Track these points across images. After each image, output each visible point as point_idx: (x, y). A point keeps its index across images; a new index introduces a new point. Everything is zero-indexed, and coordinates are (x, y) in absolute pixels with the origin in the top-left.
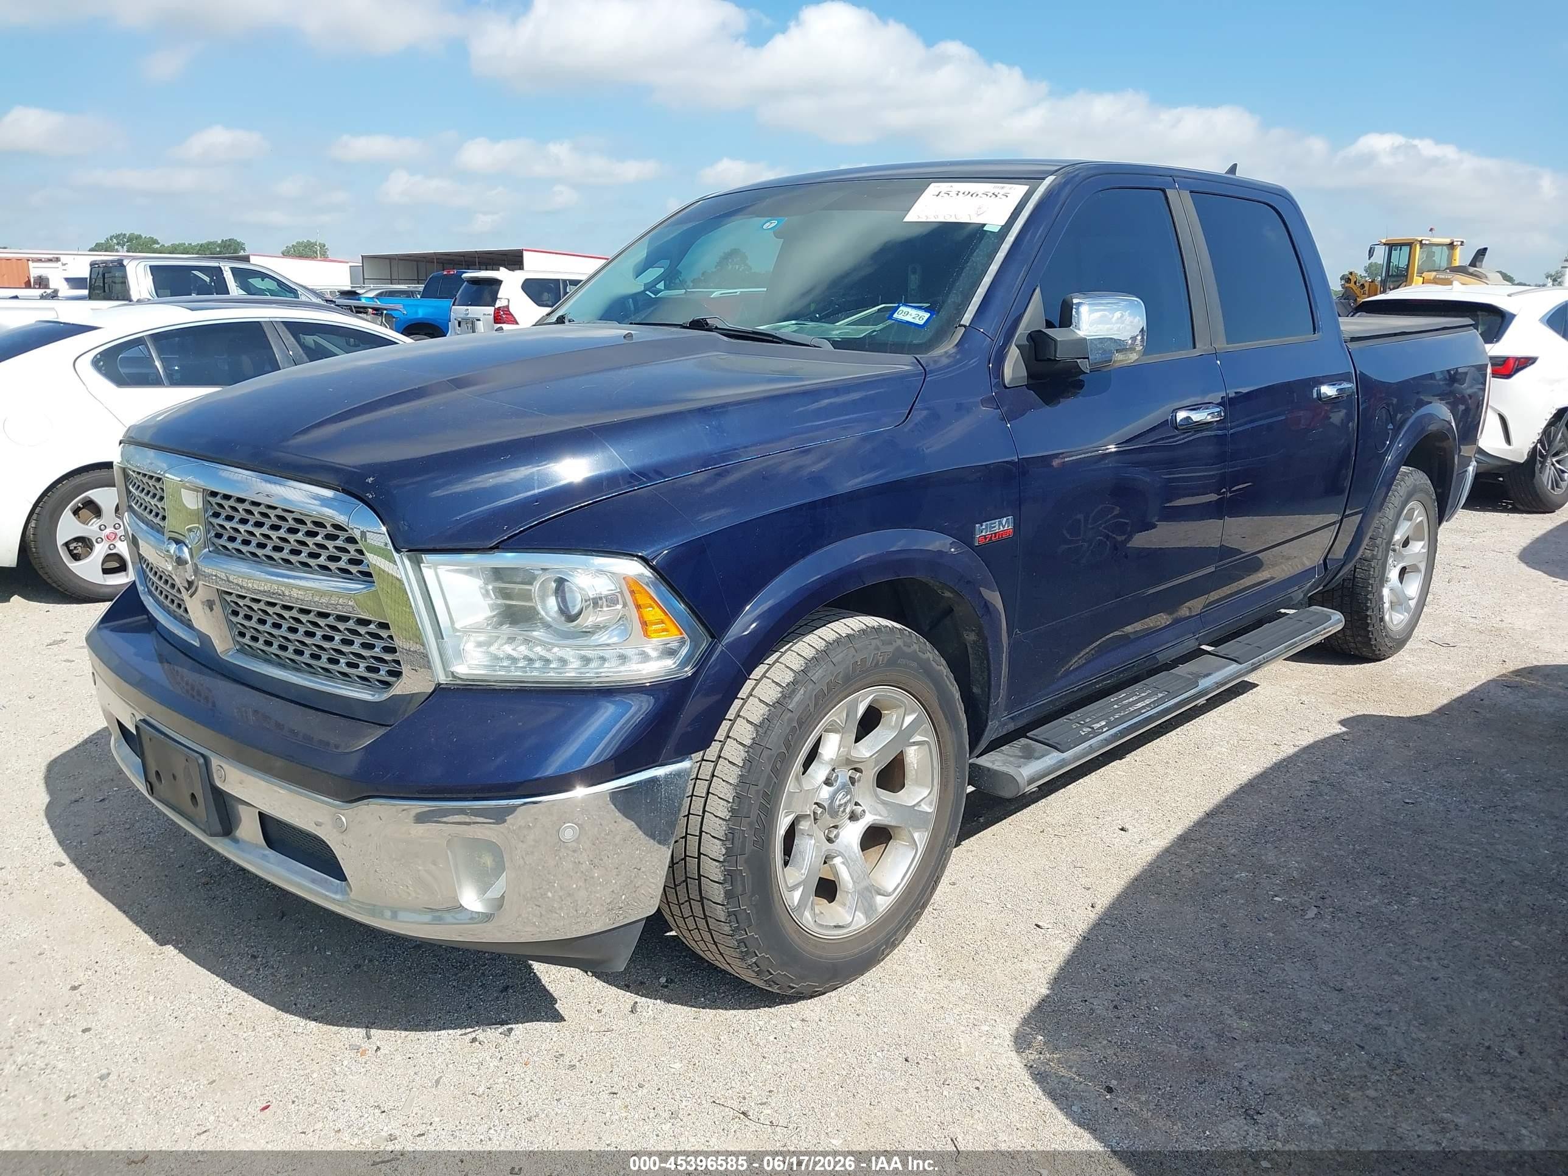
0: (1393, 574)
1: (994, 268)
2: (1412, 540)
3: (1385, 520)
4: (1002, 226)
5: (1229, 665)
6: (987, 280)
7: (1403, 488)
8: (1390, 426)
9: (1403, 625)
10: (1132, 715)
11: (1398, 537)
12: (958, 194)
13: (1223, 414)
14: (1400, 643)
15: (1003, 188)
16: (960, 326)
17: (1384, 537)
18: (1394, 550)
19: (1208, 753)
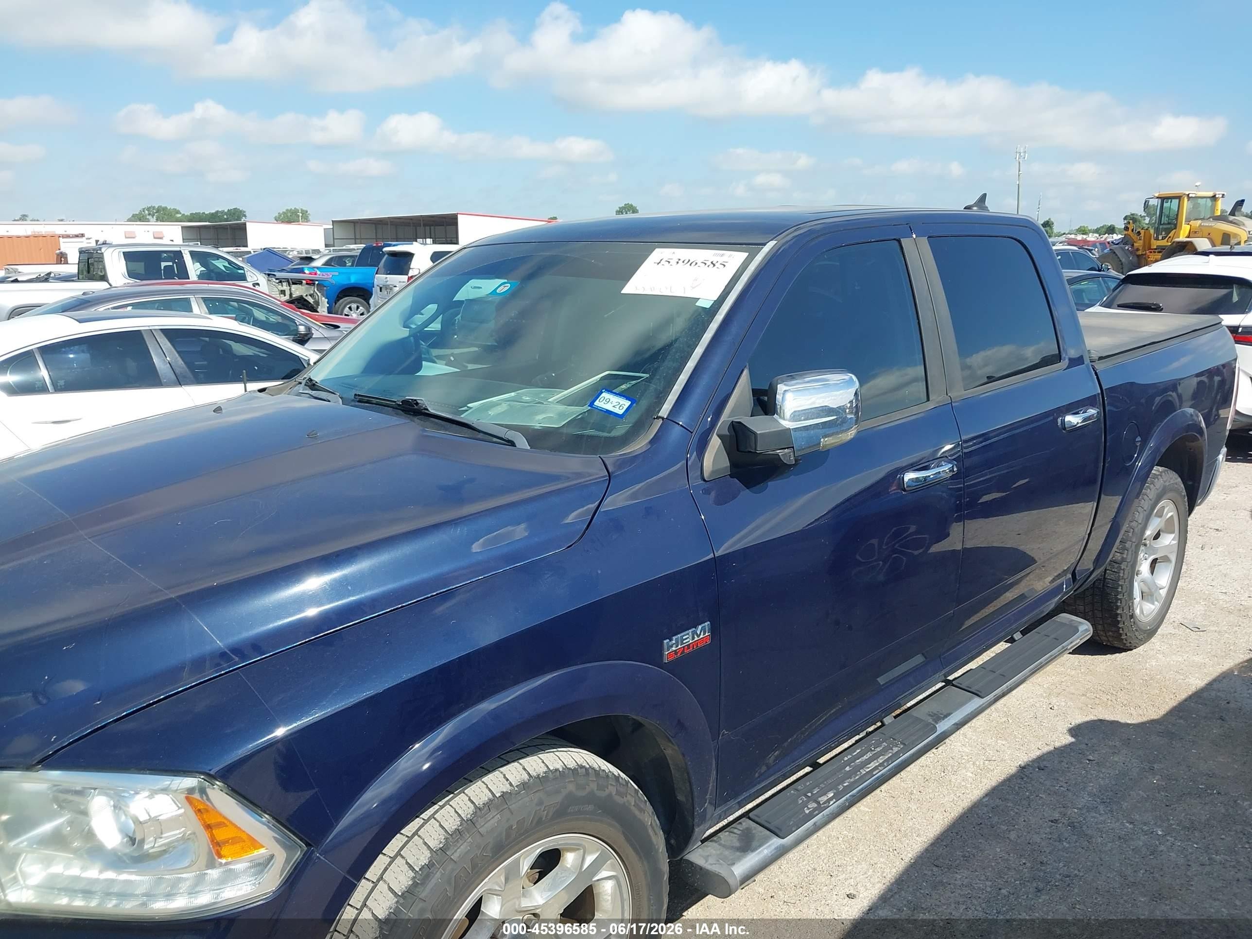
0: (1144, 567)
1: (699, 351)
2: (1163, 532)
3: (1134, 524)
4: (715, 301)
5: (970, 699)
6: (691, 365)
7: (1153, 490)
8: (1139, 439)
9: (1154, 614)
10: (863, 779)
11: (1148, 533)
12: (678, 263)
13: (955, 469)
14: (1151, 633)
15: (722, 255)
16: (658, 418)
17: (1134, 540)
18: (1145, 545)
19: (953, 778)
